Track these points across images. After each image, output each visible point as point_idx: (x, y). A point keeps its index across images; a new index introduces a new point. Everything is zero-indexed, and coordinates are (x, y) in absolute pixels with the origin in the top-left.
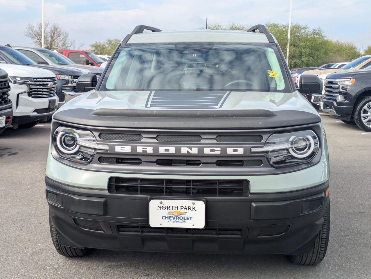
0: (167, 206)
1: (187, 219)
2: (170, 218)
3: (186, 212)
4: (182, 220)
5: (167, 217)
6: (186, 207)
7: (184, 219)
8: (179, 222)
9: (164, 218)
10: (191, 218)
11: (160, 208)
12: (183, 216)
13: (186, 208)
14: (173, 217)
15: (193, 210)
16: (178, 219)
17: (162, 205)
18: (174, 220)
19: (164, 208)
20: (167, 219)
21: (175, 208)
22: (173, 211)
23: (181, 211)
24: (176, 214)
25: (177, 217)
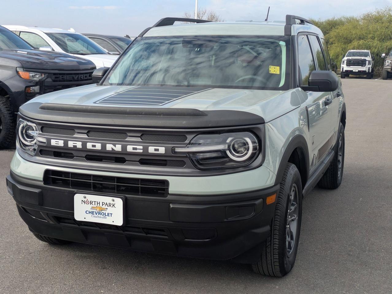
0: (90, 201)
1: (108, 216)
2: (92, 213)
3: (107, 209)
4: (104, 216)
5: (90, 212)
6: (106, 203)
7: (105, 215)
8: (101, 217)
9: (88, 212)
10: (111, 214)
11: (84, 202)
12: (104, 212)
13: (107, 205)
14: (95, 212)
15: (113, 207)
16: (100, 215)
17: (86, 200)
18: (97, 215)
19: (87, 202)
20: (90, 213)
21: (97, 203)
22: (95, 206)
23: (103, 207)
24: (98, 210)
25: (99, 212)
